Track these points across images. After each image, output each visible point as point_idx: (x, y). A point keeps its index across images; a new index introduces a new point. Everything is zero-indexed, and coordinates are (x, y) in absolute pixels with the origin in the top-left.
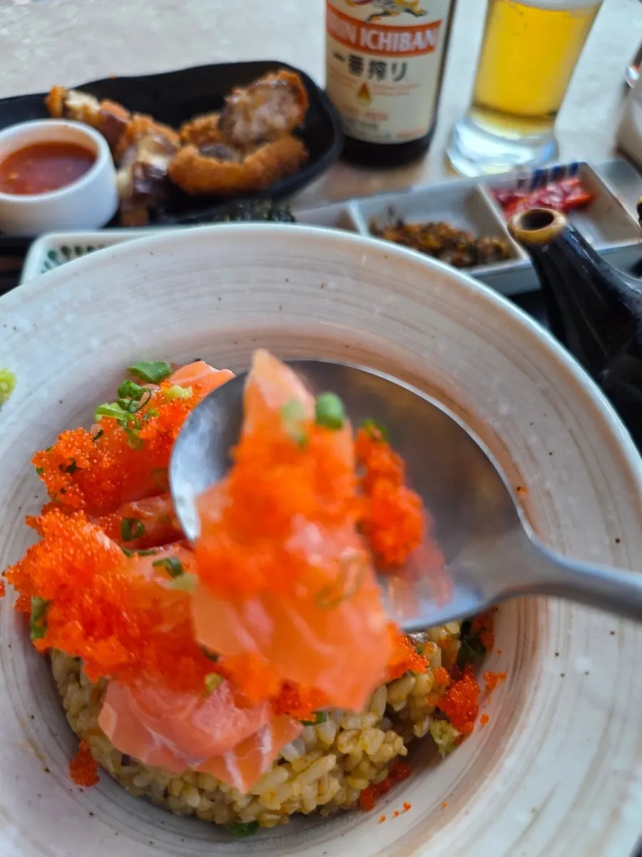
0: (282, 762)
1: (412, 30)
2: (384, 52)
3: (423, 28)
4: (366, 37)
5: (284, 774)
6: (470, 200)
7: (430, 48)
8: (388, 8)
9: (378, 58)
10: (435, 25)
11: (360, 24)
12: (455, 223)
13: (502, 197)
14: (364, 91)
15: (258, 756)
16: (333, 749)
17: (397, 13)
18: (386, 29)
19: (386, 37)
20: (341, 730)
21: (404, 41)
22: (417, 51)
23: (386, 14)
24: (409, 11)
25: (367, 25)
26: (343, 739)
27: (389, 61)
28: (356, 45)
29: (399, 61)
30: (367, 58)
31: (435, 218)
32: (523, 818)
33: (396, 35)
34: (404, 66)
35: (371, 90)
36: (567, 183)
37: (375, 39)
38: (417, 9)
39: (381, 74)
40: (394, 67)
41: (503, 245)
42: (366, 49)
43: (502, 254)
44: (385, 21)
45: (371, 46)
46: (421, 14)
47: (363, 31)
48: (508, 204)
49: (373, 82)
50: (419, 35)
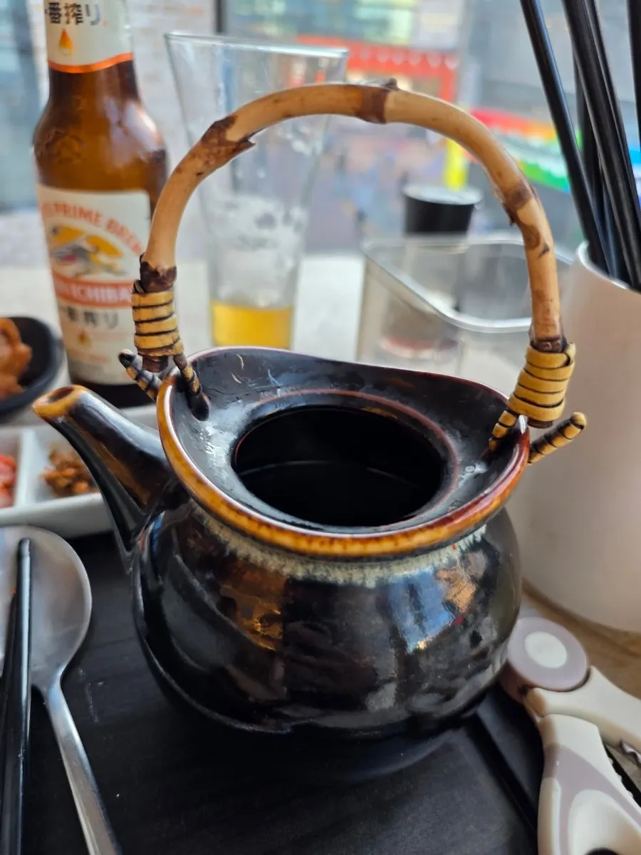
2: (94, 304)
8: (89, 269)
9: (89, 309)
14: (83, 336)
17: (99, 273)
18: (92, 285)
19: (92, 290)
23: (88, 272)
24: (108, 271)
25: (76, 281)
27: (100, 312)
33: (102, 290)
34: (115, 315)
35: (89, 336)
37: (84, 293)
38: (117, 269)
39: (95, 321)
44: (88, 278)
45: (81, 298)
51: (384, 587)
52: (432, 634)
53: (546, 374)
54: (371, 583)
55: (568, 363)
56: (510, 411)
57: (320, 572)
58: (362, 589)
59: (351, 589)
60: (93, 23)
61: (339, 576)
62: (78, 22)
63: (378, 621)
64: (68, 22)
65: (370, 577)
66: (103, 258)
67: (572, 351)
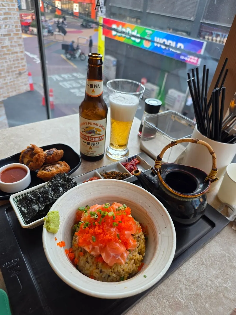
0: (126, 263)
1: (99, 137)
2: (94, 141)
3: (101, 137)
4: (91, 139)
5: (127, 264)
6: (118, 166)
7: (103, 139)
8: (95, 134)
9: (93, 142)
10: (103, 136)
11: (89, 137)
12: (117, 171)
13: (124, 164)
14: (91, 148)
15: (124, 257)
16: (133, 259)
17: (96, 135)
18: (94, 137)
19: (94, 139)
20: (133, 256)
21: (98, 139)
22: (101, 140)
23: (94, 135)
24: (98, 134)
25: (91, 137)
26: (134, 257)
27: (95, 142)
28: (89, 140)
29: (97, 142)
30: (91, 142)
31: (113, 170)
32: (162, 253)
33: (96, 138)
34: (98, 143)
35: (92, 148)
36: (135, 160)
37: (92, 139)
38: (100, 134)
39: (94, 145)
40: (96, 143)
41: (127, 174)
42: (91, 141)
43: (128, 176)
44: (94, 136)
45: (91, 140)
46: (101, 134)
47: (90, 138)
48: (125, 165)
49: (92, 146)
50: (101, 138)
51: (192, 201)
52: (198, 206)
53: (214, 173)
54: (190, 201)
55: (217, 172)
56: (208, 177)
57: (184, 200)
58: (189, 202)
59: (188, 202)
60: (99, 87)
61: (186, 200)
62: (96, 88)
63: (191, 206)
64: (94, 88)
65: (190, 200)
66: (98, 132)
67: (218, 171)
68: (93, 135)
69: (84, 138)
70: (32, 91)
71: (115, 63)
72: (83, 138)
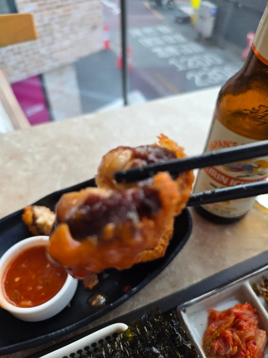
17: (253, 176)
18: (245, 181)
24: (259, 175)
28: (227, 185)
38: (263, 173)
66: (260, 170)
68: (245, 175)
69: (217, 176)
70: (106, 50)
71: (214, 12)
72: (212, 177)
